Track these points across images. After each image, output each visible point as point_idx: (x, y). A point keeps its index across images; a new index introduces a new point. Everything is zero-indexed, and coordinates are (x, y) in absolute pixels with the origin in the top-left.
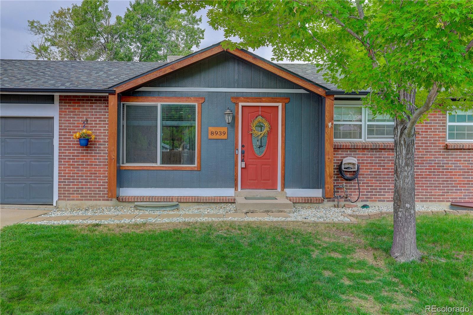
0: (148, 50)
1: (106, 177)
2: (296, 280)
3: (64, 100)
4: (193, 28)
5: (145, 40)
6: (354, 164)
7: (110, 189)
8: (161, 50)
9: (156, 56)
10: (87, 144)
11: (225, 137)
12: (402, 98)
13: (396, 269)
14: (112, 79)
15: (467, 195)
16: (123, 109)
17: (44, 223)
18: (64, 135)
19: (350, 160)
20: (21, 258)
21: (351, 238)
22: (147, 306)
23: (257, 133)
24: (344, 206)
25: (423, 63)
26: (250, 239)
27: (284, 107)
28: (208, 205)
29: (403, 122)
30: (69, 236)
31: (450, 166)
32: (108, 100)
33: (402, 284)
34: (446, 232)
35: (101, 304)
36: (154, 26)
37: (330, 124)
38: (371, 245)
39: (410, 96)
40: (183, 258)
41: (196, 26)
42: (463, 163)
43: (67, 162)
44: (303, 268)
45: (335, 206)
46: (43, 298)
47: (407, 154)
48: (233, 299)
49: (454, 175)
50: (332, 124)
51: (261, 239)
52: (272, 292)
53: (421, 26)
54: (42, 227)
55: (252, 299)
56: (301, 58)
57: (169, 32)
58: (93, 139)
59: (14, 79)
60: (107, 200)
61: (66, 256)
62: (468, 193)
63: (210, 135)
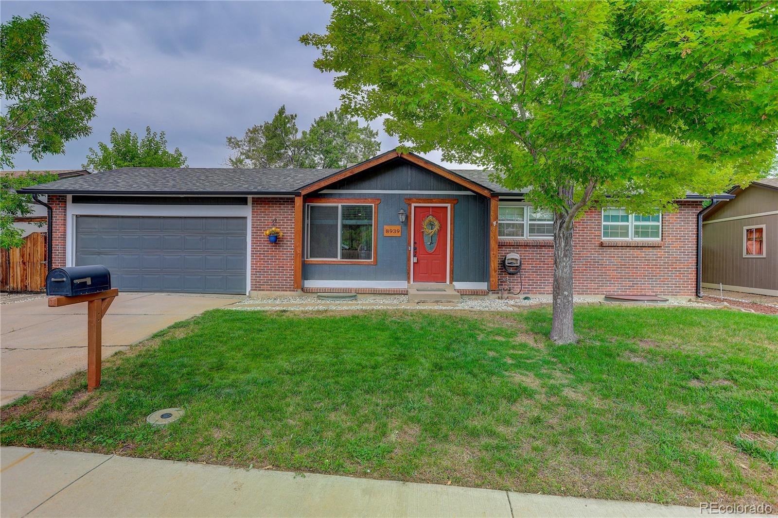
0: (330, 161)
1: (292, 270)
2: (463, 358)
3: (255, 201)
4: (371, 141)
5: (328, 152)
6: (516, 260)
7: (295, 281)
8: (341, 161)
9: (337, 166)
10: (276, 241)
11: (399, 234)
12: (561, 194)
13: (554, 350)
14: (299, 183)
15: (620, 289)
16: (308, 209)
17: (239, 308)
18: (256, 233)
19: (513, 256)
20: (219, 336)
21: (514, 324)
22: (328, 378)
23: (428, 231)
24: (508, 298)
25: (580, 157)
26: (421, 324)
27: (453, 207)
28: (383, 296)
29: (561, 216)
30: (260, 319)
31: (605, 262)
32: (294, 202)
33: (560, 363)
34: (600, 320)
35: (288, 375)
36: (335, 140)
37: (495, 223)
38: (532, 330)
39: (569, 192)
40: (361, 339)
41: (373, 140)
42: (616, 260)
43: (258, 256)
44: (469, 348)
45: (499, 298)
46: (238, 369)
47: (566, 246)
48: (406, 373)
49: (608, 270)
50: (497, 223)
51: (431, 323)
52: (441, 369)
53: (579, 123)
54: (238, 312)
55: (423, 374)
56: (469, 161)
57: (349, 145)
58: (281, 236)
59: (214, 184)
60: (294, 291)
61: (258, 336)
62: (621, 286)
63: (385, 232)
